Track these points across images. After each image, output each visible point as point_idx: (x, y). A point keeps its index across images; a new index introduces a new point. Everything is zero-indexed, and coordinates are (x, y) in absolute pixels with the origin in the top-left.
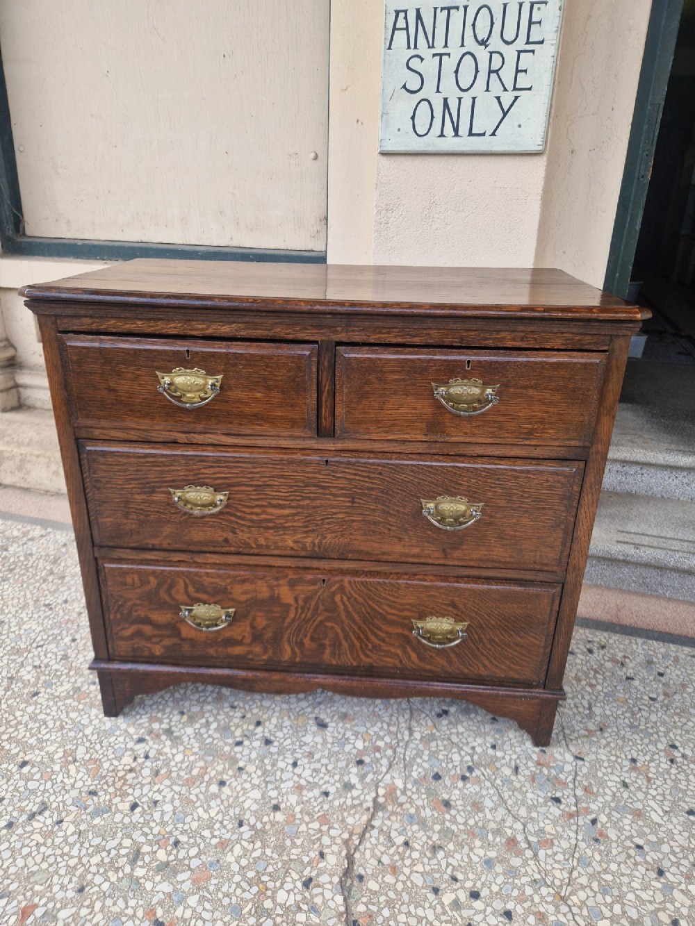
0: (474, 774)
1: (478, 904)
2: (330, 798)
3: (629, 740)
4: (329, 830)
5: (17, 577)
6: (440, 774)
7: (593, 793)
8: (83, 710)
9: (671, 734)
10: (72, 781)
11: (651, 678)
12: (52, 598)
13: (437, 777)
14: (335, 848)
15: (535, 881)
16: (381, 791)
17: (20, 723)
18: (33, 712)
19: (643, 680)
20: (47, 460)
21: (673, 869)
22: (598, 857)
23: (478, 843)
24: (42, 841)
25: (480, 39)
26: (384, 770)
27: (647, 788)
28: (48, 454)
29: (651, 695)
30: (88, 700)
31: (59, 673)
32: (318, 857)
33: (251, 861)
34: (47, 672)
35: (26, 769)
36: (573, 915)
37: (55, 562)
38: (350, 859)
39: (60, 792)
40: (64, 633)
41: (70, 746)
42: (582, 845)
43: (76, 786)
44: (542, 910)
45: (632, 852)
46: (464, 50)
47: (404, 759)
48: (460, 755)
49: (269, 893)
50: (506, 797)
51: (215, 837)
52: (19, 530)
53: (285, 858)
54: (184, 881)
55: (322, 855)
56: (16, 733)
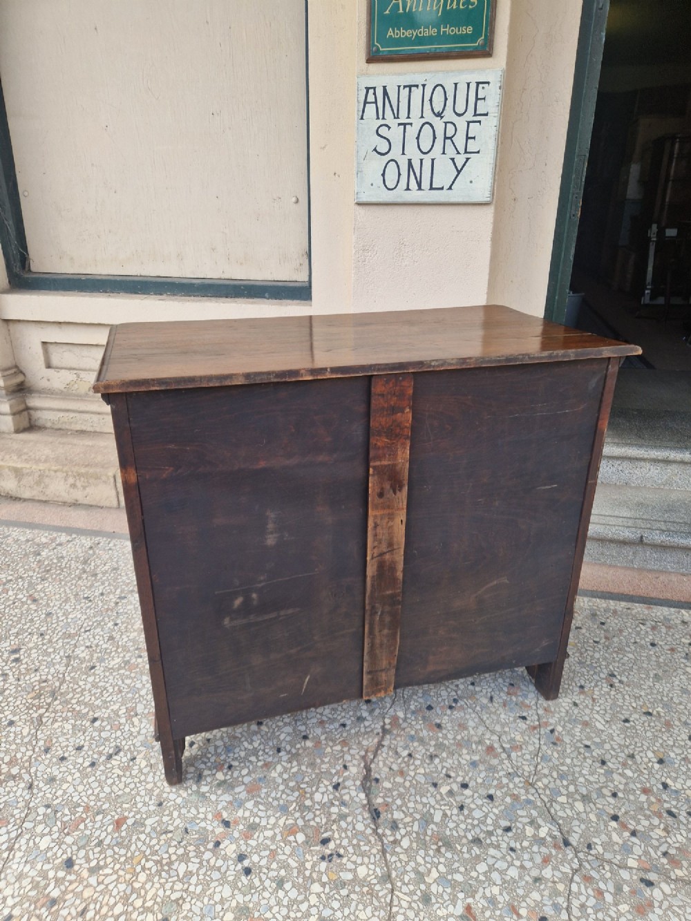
0: (459, 705)
1: (467, 792)
2: (347, 728)
3: (578, 672)
4: (349, 750)
5: (54, 576)
6: (433, 706)
7: (551, 712)
8: (135, 677)
9: (611, 667)
10: (137, 729)
11: (596, 626)
12: (89, 592)
13: (430, 708)
14: (355, 762)
15: (509, 773)
16: (387, 721)
17: (84, 690)
18: (94, 681)
19: (588, 629)
20: (65, 474)
21: (613, 760)
22: (556, 755)
23: (465, 751)
24: (121, 773)
25: (436, 111)
26: (388, 705)
27: (592, 705)
28: (65, 469)
29: (595, 639)
30: (138, 670)
31: (108, 651)
32: (343, 769)
33: (291, 775)
34: (98, 651)
35: (97, 724)
36: (539, 794)
37: (85, 562)
38: (368, 769)
39: (129, 738)
40: (106, 619)
41: (130, 705)
42: (544, 748)
43: (141, 733)
44: (516, 792)
45: (582, 750)
46: (423, 121)
47: (403, 697)
48: (447, 691)
49: (308, 795)
50: (485, 718)
51: (260, 761)
52: (46, 537)
53: (317, 771)
54: (240, 793)
55: (345, 767)
56: (83, 698)
